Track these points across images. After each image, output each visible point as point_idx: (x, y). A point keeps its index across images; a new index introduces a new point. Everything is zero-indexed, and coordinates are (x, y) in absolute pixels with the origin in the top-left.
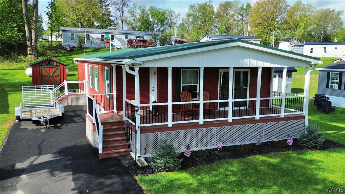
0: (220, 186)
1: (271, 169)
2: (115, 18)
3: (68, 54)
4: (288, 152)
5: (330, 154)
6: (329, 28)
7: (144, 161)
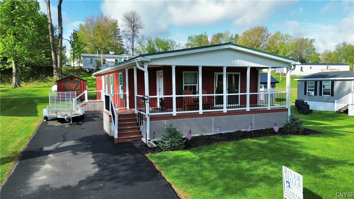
0: (218, 160)
1: (261, 148)
2: (127, 47)
3: (87, 75)
4: (275, 136)
5: (310, 138)
6: (304, 54)
7: (153, 143)
